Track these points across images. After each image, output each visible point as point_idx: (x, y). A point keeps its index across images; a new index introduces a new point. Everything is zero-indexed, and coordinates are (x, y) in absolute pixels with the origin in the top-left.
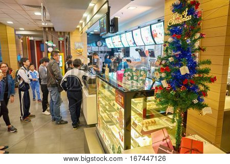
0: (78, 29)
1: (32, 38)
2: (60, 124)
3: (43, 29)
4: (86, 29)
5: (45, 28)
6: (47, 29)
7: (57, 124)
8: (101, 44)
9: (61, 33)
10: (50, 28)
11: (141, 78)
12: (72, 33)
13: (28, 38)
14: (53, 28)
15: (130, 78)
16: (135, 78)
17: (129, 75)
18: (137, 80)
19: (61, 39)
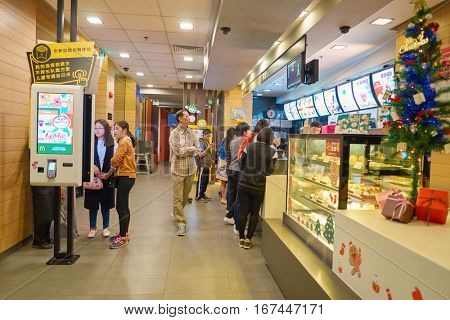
0: (240, 86)
1: (157, 103)
3: (182, 87)
4: (253, 86)
5: (186, 84)
6: (189, 87)
9: (210, 91)
10: (193, 84)
11: (362, 123)
12: (228, 93)
14: (200, 85)
15: (345, 126)
16: (354, 125)
17: (344, 123)
18: (356, 128)
19: (210, 102)
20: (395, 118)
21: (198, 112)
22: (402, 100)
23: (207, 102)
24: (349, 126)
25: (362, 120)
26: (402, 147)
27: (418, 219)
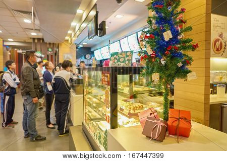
0: (68, 41)
1: (20, 51)
2: (37, 140)
3: (32, 41)
5: (34, 39)
6: (36, 41)
7: (32, 140)
8: (90, 57)
9: (50, 44)
10: (39, 39)
11: (127, 58)
12: (61, 45)
13: (16, 51)
14: (43, 39)
15: (116, 61)
16: (122, 60)
17: (116, 58)
18: (123, 62)
19: (50, 50)
20: (150, 52)
21: (43, 56)
22: (154, 37)
23: (48, 50)
24: (119, 61)
25: (127, 56)
26: (156, 76)
27: (170, 134)
